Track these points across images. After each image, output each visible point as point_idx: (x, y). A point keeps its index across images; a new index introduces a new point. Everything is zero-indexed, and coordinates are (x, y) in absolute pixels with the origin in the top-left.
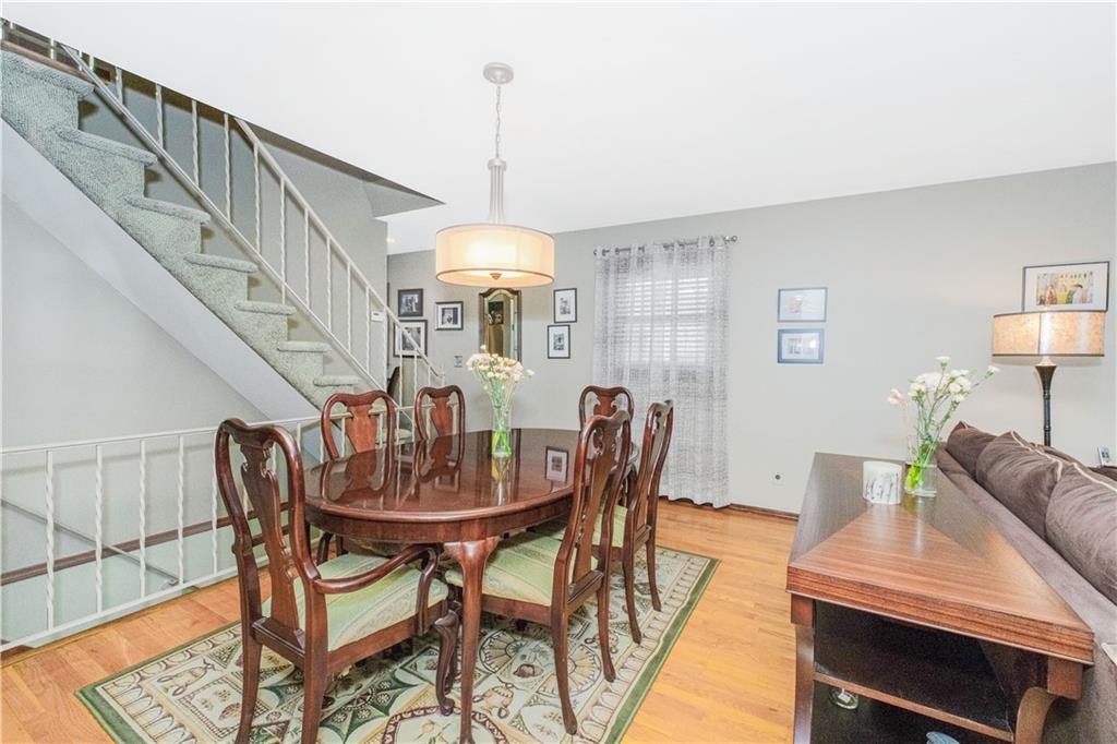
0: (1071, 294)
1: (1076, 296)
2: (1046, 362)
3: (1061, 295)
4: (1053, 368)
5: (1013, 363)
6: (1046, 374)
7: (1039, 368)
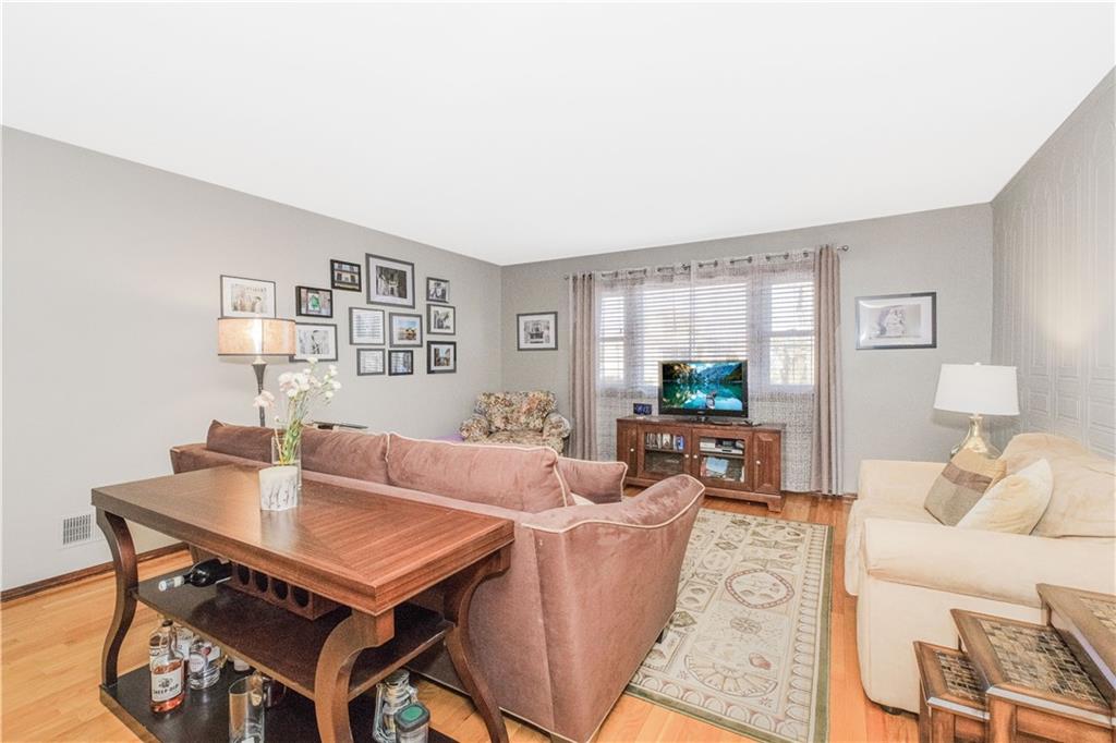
0: (254, 304)
1: (257, 307)
2: (259, 361)
3: (248, 305)
4: (264, 366)
5: (234, 362)
6: (260, 371)
7: (254, 366)
